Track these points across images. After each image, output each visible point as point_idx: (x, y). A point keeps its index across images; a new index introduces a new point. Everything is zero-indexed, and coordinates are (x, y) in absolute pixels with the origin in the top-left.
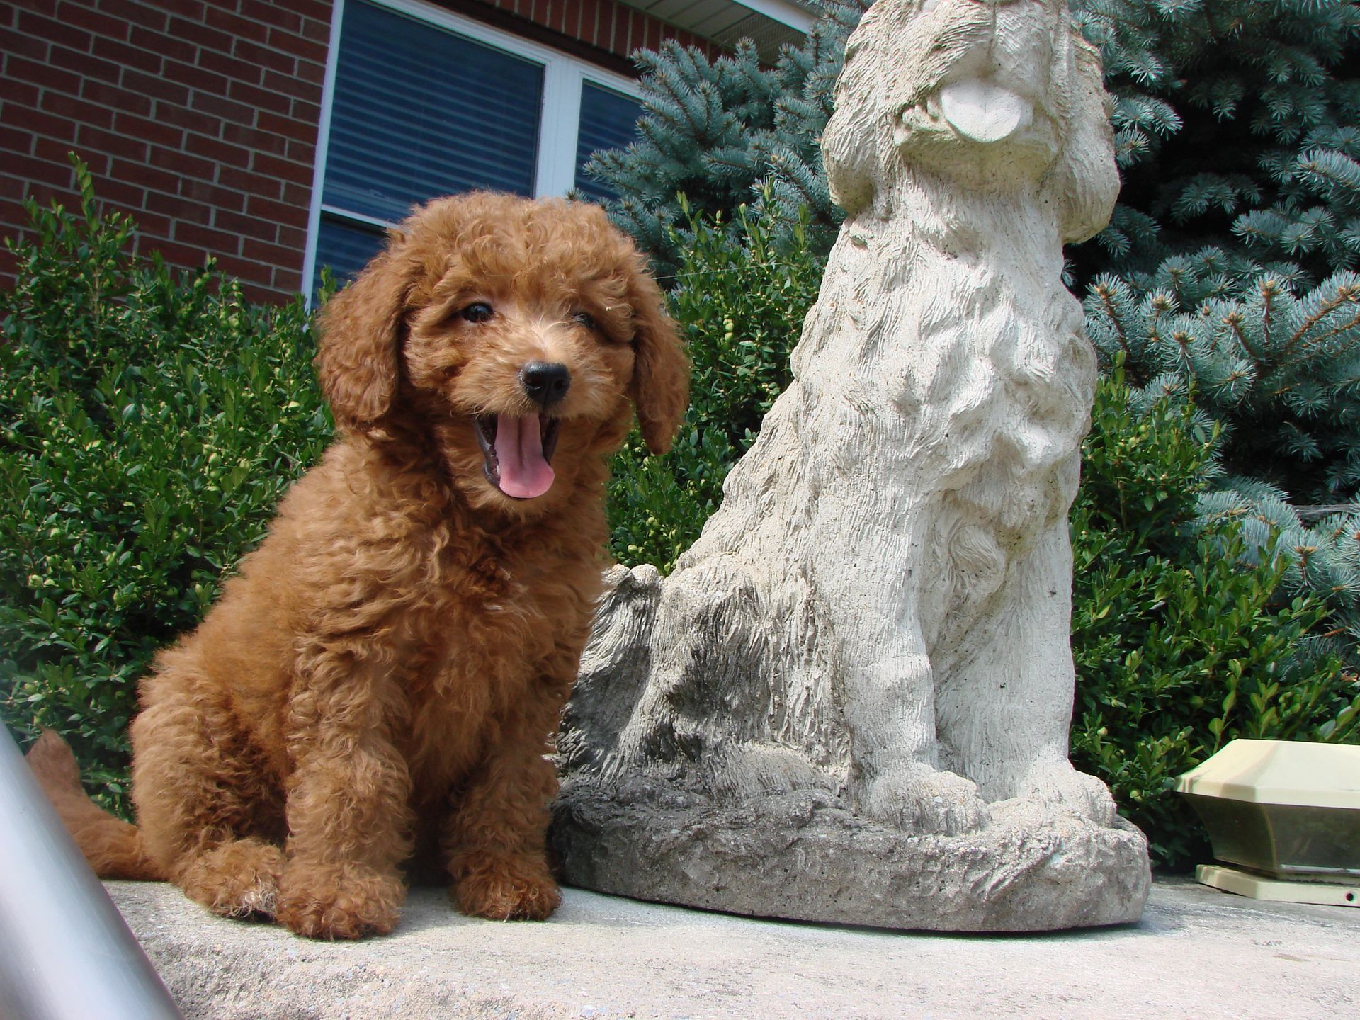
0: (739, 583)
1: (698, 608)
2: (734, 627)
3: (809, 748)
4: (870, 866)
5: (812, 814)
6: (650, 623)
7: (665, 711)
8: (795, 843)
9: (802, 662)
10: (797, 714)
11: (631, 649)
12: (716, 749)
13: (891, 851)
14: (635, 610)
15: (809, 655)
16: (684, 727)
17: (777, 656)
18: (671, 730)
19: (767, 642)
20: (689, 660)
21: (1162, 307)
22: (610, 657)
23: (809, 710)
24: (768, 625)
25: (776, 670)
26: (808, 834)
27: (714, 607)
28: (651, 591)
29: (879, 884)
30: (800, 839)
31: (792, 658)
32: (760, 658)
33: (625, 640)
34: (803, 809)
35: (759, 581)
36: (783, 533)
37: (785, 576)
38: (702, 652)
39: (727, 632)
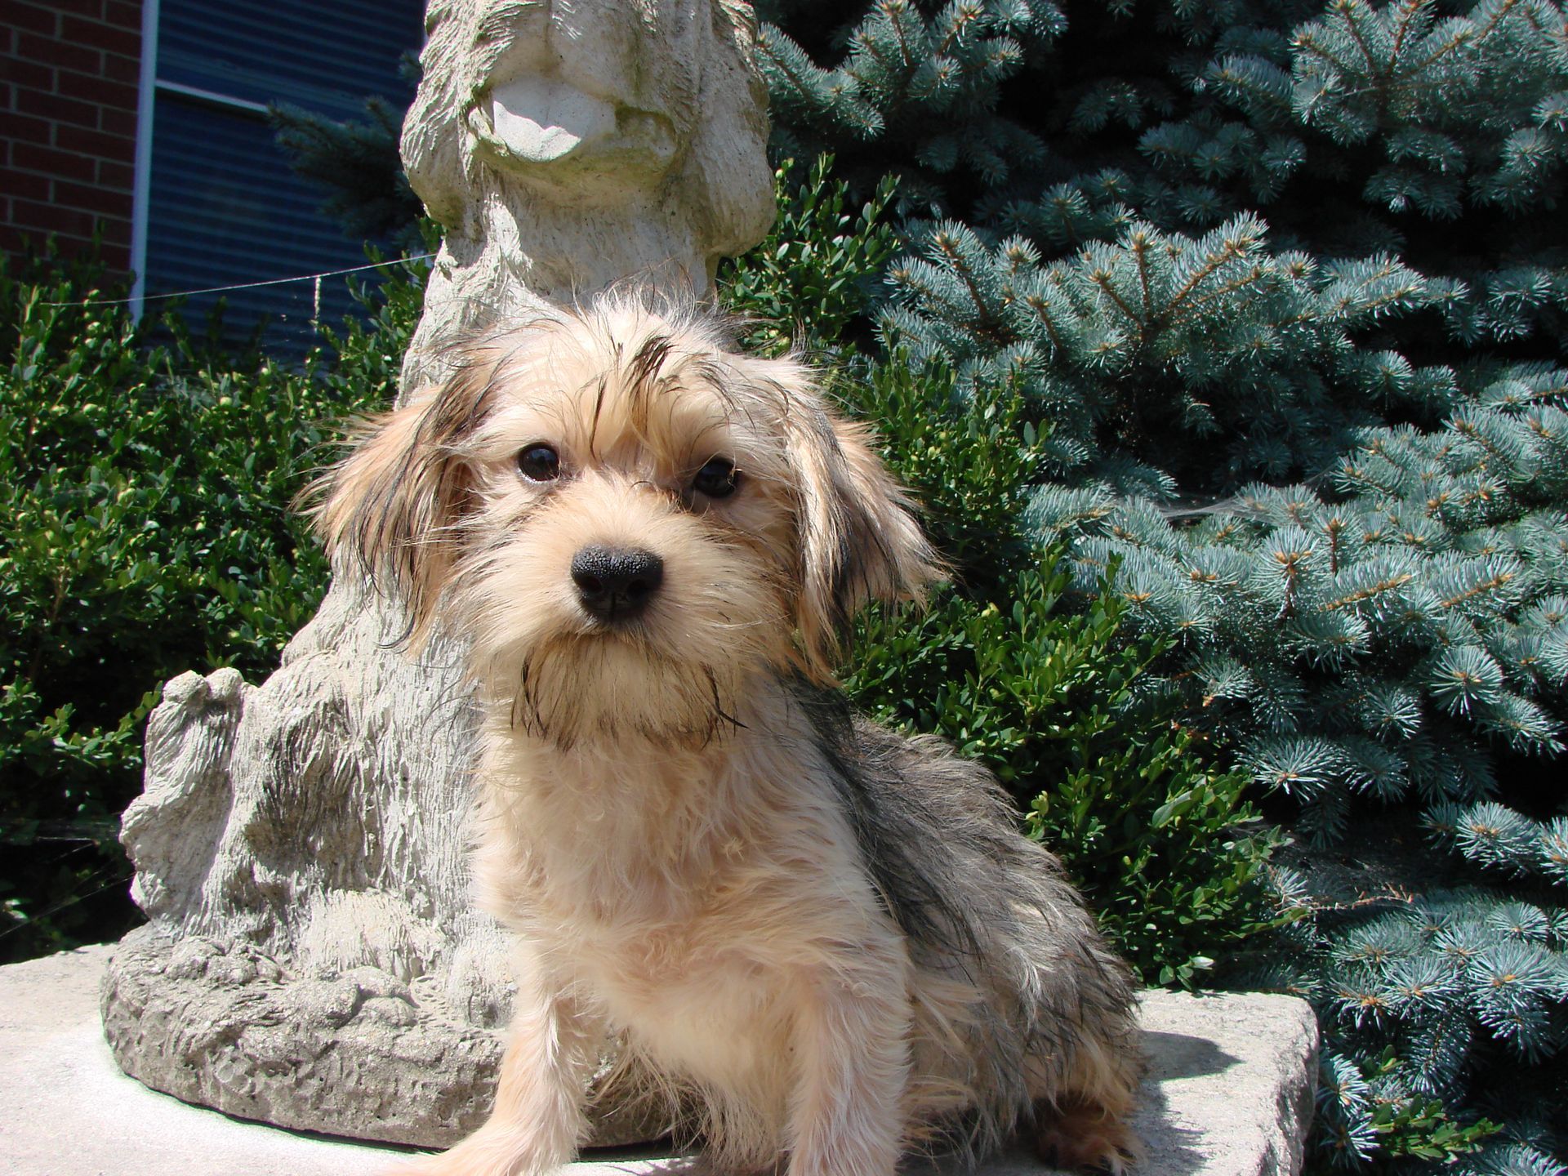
0: (325, 696)
1: (271, 731)
2: (312, 754)
3: (409, 897)
4: (412, 1077)
5: (356, 1008)
6: (230, 743)
7: (244, 851)
8: (329, 1047)
9: (397, 794)
10: (394, 856)
11: (205, 775)
12: (299, 899)
13: (439, 1059)
14: (211, 728)
15: (405, 786)
16: (262, 875)
17: (370, 787)
18: (252, 874)
19: (357, 768)
20: (262, 795)
21: (1018, 258)
22: (180, 786)
23: (406, 852)
24: (358, 746)
25: (369, 803)
26: (346, 1035)
27: (288, 729)
28: (230, 704)
29: (424, 1097)
30: (335, 1043)
31: (387, 787)
32: (349, 788)
33: (198, 765)
34: (343, 1003)
35: (351, 693)
36: (378, 630)
37: (379, 684)
38: (274, 784)
39: (304, 760)
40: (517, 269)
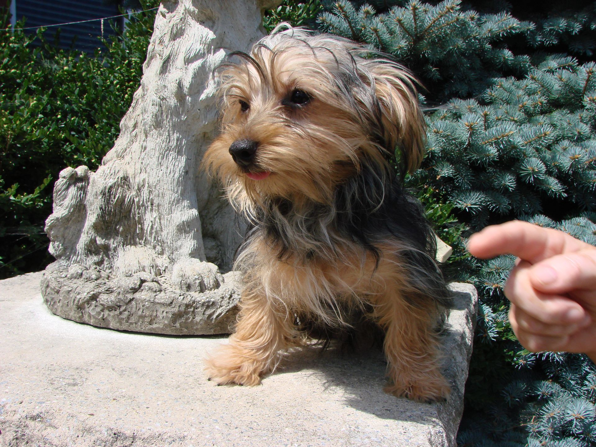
0: (121, 175)
1: (101, 188)
2: (117, 196)
3: (155, 247)
4: (162, 310)
5: (140, 286)
6: (85, 193)
7: (93, 233)
8: (131, 300)
9: (149, 210)
10: (148, 233)
11: (77, 205)
12: (114, 249)
13: (171, 303)
14: (78, 188)
15: (152, 207)
16: (100, 241)
17: (139, 208)
18: (96, 241)
19: (134, 201)
20: (99, 212)
21: (367, 13)
22: (67, 210)
23: (153, 231)
24: (134, 193)
25: (139, 213)
26: (137, 295)
27: (108, 187)
28: (85, 179)
29: (167, 317)
30: (133, 298)
31: (145, 208)
32: (131, 208)
33: (74, 202)
34: (135, 284)
35: (130, 173)
36: (140, 150)
37: (141, 170)
38: (104, 207)
39: (115, 198)
40: (192, 14)
